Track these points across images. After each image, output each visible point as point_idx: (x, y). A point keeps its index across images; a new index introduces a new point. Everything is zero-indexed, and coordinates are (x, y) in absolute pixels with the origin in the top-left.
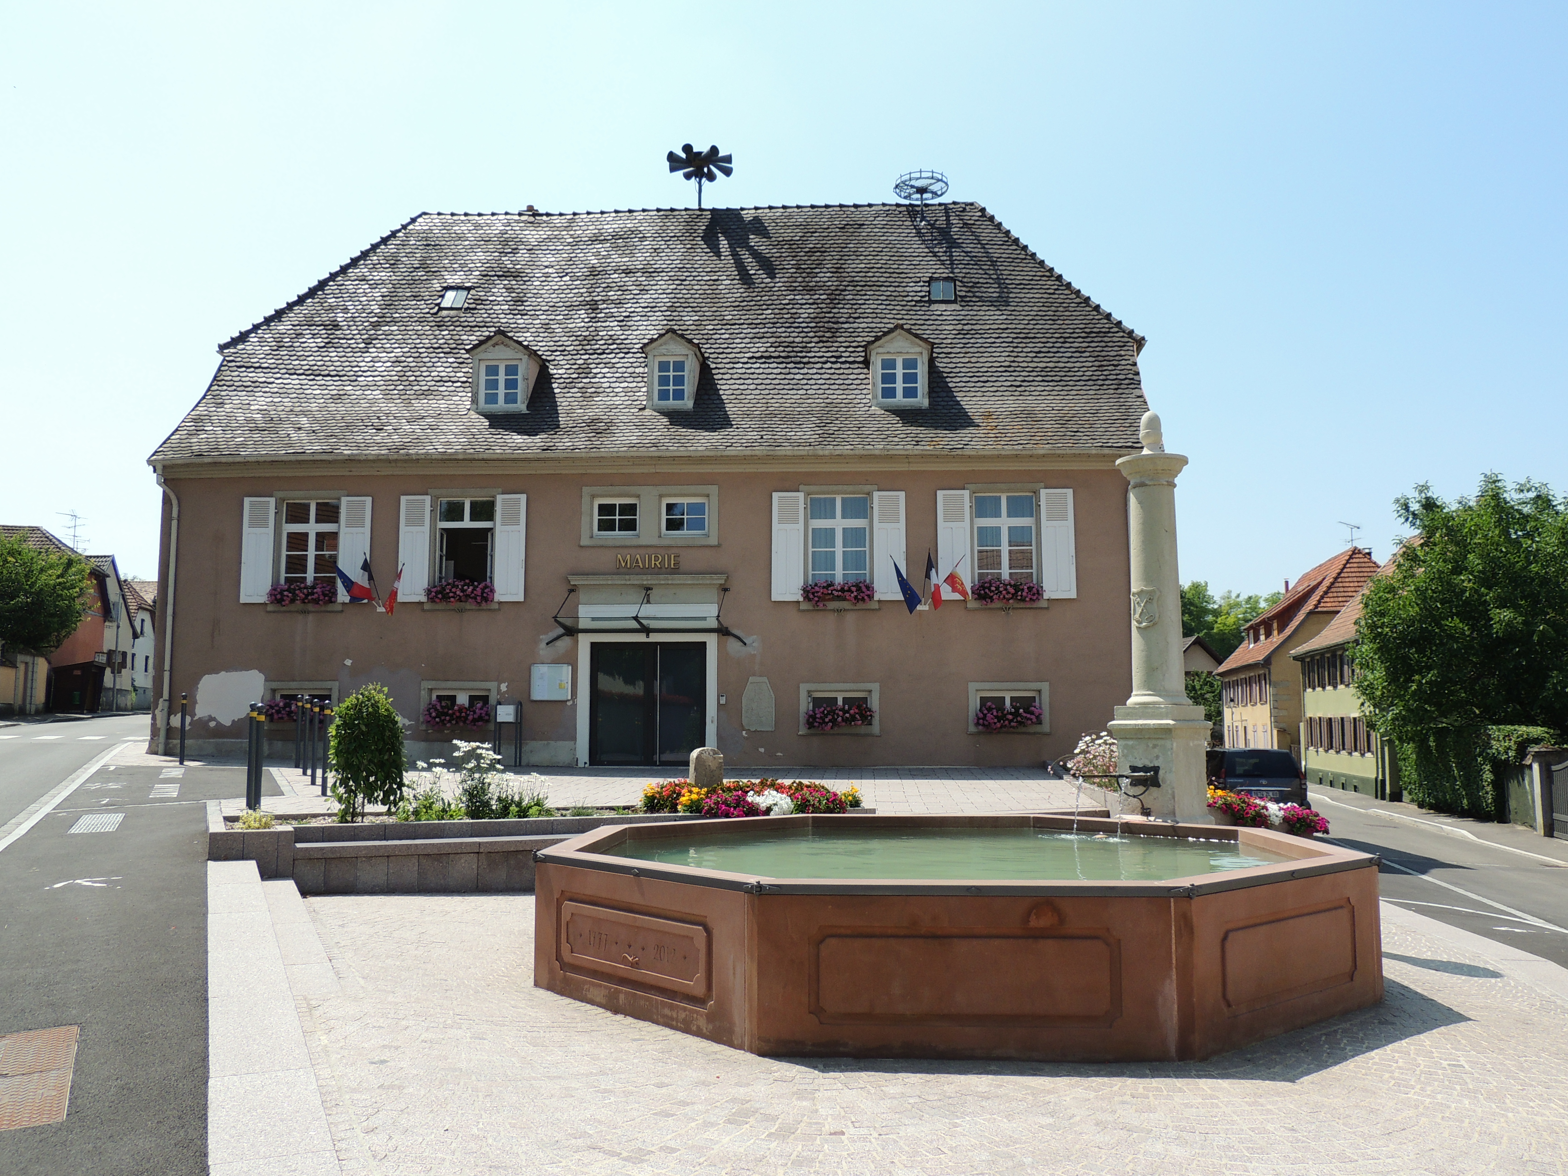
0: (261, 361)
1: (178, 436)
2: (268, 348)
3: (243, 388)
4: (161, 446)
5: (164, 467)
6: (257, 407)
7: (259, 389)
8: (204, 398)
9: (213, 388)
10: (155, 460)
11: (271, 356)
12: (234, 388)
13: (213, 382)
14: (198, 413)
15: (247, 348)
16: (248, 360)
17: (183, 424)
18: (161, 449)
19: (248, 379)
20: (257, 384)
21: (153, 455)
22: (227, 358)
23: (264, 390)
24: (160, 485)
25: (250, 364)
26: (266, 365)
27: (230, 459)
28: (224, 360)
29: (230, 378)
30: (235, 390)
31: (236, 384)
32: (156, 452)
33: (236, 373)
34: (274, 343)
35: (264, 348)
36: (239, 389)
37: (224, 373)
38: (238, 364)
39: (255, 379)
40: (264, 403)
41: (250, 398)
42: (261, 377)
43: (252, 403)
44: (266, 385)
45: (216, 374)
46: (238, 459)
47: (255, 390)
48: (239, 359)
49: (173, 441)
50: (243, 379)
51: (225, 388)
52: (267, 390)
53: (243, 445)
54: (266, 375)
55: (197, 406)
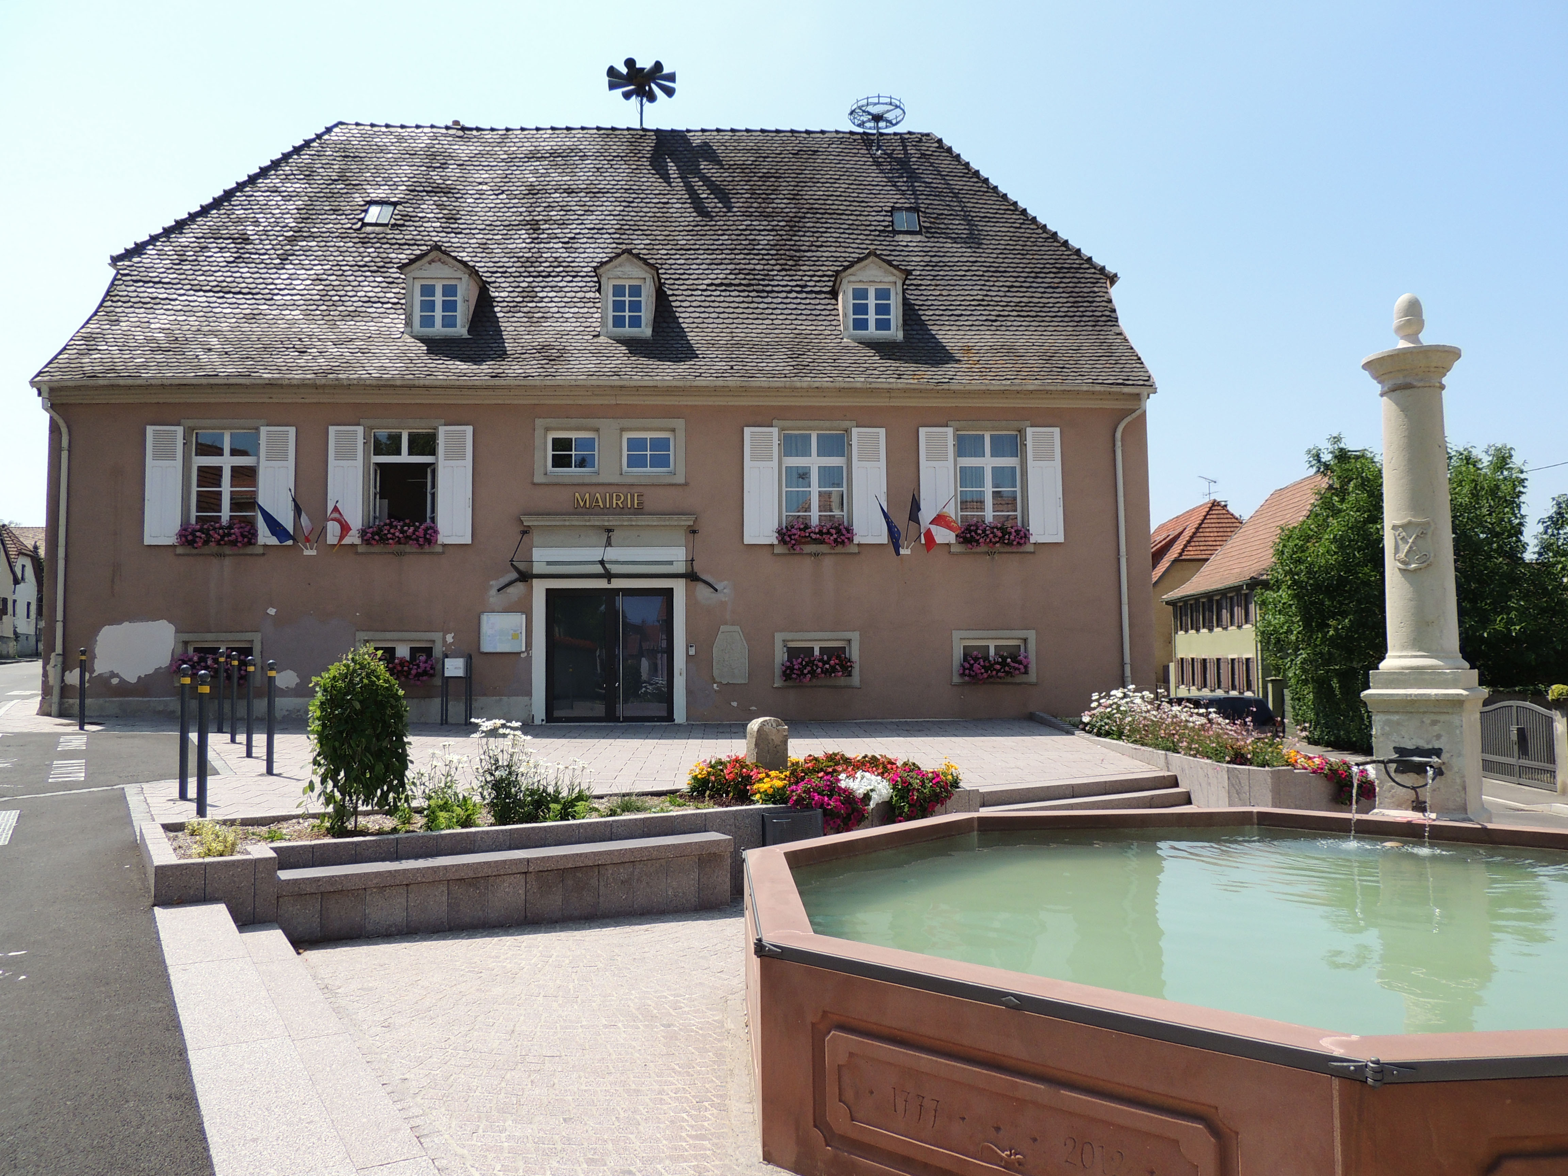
0: (161, 275)
1: (66, 356)
2: (168, 262)
3: (140, 305)
4: (46, 366)
5: (52, 390)
6: (158, 325)
7: (160, 306)
8: (95, 314)
9: (106, 304)
10: (40, 381)
11: (172, 271)
12: (130, 304)
13: (105, 297)
14: (89, 330)
15: (144, 261)
16: (146, 274)
17: (72, 342)
18: (47, 369)
19: (146, 295)
20: (158, 301)
21: (37, 375)
22: (121, 272)
23: (165, 307)
24: (46, 410)
25: (148, 279)
26: (167, 280)
27: (130, 382)
28: (118, 273)
29: (125, 293)
30: (131, 307)
31: (132, 300)
32: (40, 372)
33: (133, 288)
34: (176, 257)
35: (164, 262)
36: (136, 305)
37: (118, 288)
38: (134, 278)
39: (155, 295)
40: (166, 322)
41: (149, 316)
42: (162, 293)
43: (152, 321)
44: (168, 301)
45: (109, 288)
46: (139, 382)
47: (155, 307)
48: (136, 273)
49: (60, 361)
50: (141, 295)
51: (120, 304)
52: (170, 307)
53: (145, 366)
54: (168, 291)
55: (87, 322)
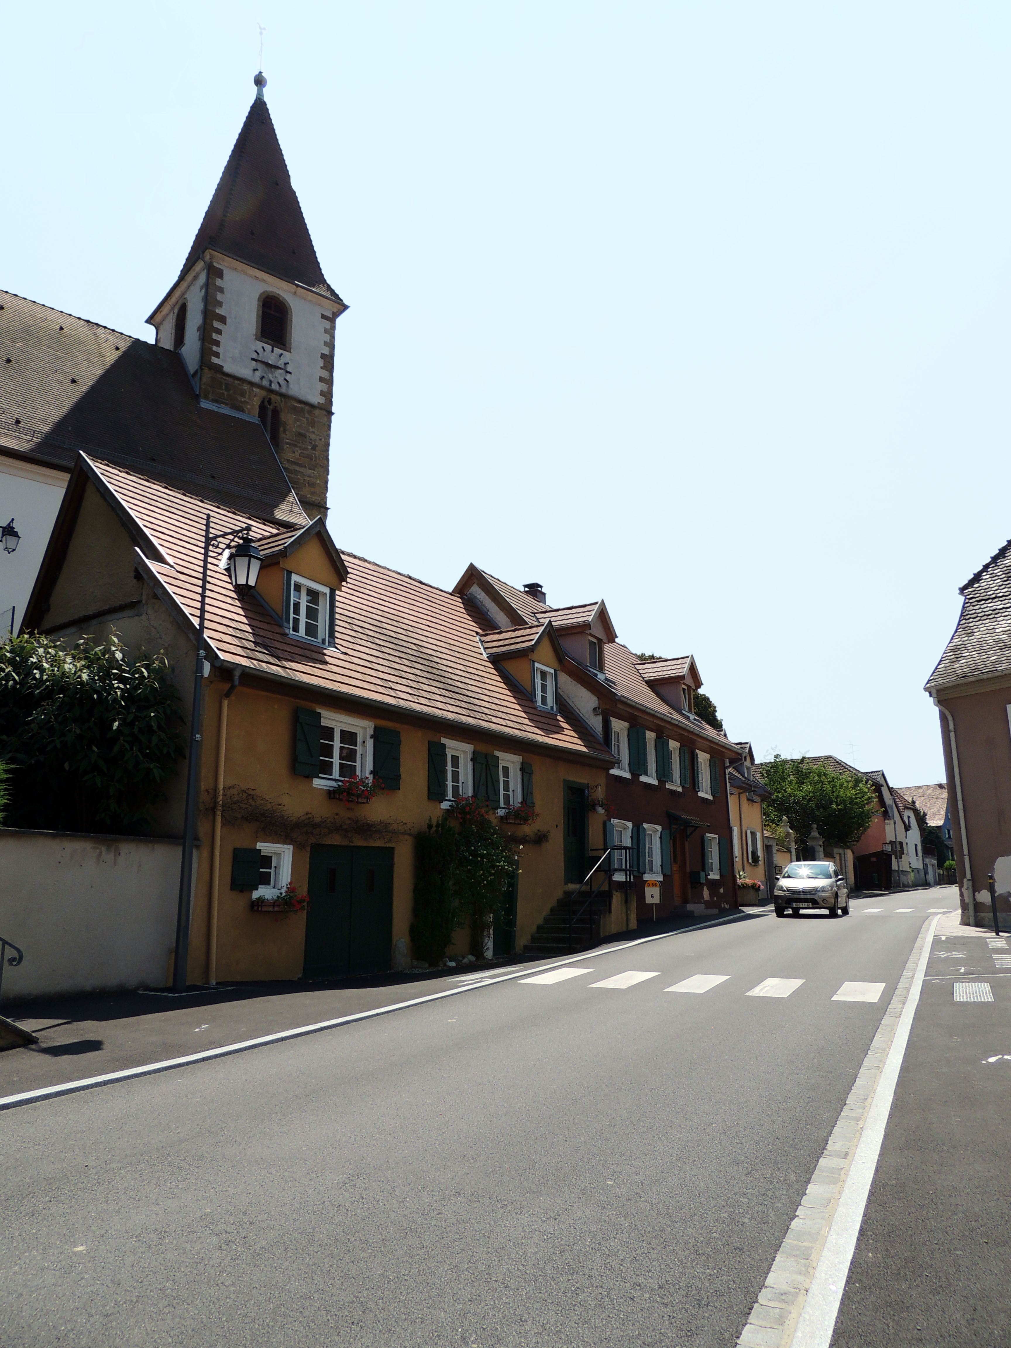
0: (996, 592)
1: (943, 665)
2: (999, 581)
3: (985, 617)
4: (931, 676)
5: (938, 691)
6: (1001, 629)
7: (999, 615)
8: (956, 632)
9: (962, 623)
10: (930, 687)
11: (1003, 586)
12: (978, 619)
13: (960, 618)
14: (954, 644)
15: (982, 585)
16: (985, 594)
17: (945, 655)
18: (932, 678)
19: (988, 609)
20: (997, 611)
21: (927, 683)
22: (968, 597)
23: (1003, 614)
24: (937, 705)
25: (987, 597)
26: (1001, 594)
27: (990, 675)
28: (966, 599)
29: (973, 612)
30: (980, 620)
31: (979, 615)
32: (929, 680)
33: (978, 607)
34: (1004, 576)
35: (996, 582)
36: (982, 618)
37: (968, 609)
38: (978, 599)
39: (994, 607)
40: (1006, 625)
41: (994, 624)
42: (999, 605)
43: (996, 627)
44: (1004, 610)
45: (962, 611)
46: (997, 674)
47: (996, 616)
48: (978, 595)
49: (940, 670)
50: (985, 610)
51: (971, 620)
52: (1007, 614)
53: (998, 661)
54: (1003, 602)
55: (952, 639)
